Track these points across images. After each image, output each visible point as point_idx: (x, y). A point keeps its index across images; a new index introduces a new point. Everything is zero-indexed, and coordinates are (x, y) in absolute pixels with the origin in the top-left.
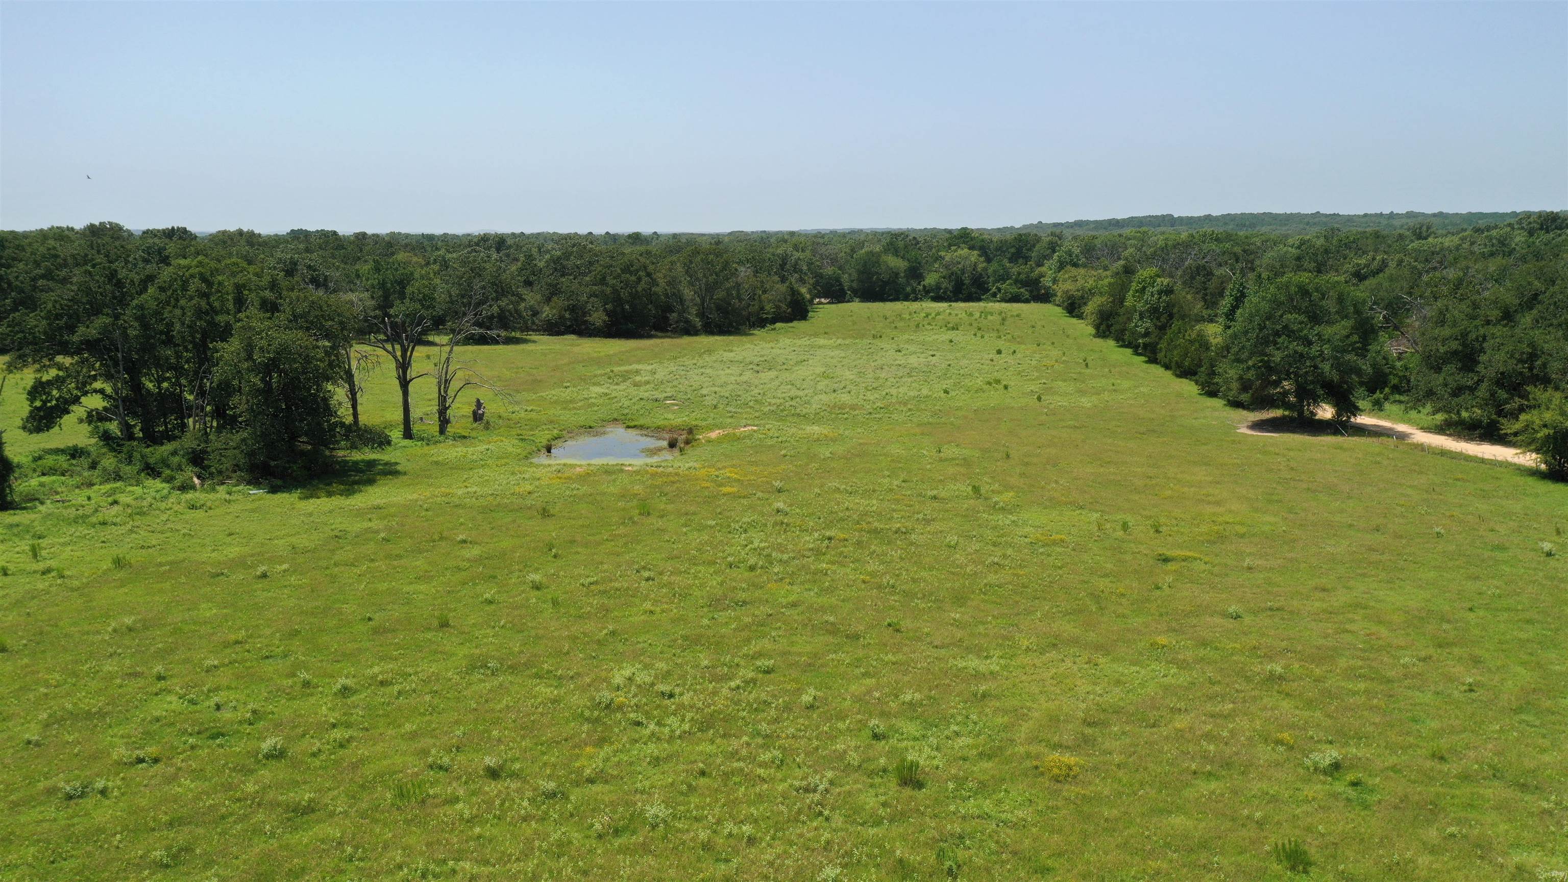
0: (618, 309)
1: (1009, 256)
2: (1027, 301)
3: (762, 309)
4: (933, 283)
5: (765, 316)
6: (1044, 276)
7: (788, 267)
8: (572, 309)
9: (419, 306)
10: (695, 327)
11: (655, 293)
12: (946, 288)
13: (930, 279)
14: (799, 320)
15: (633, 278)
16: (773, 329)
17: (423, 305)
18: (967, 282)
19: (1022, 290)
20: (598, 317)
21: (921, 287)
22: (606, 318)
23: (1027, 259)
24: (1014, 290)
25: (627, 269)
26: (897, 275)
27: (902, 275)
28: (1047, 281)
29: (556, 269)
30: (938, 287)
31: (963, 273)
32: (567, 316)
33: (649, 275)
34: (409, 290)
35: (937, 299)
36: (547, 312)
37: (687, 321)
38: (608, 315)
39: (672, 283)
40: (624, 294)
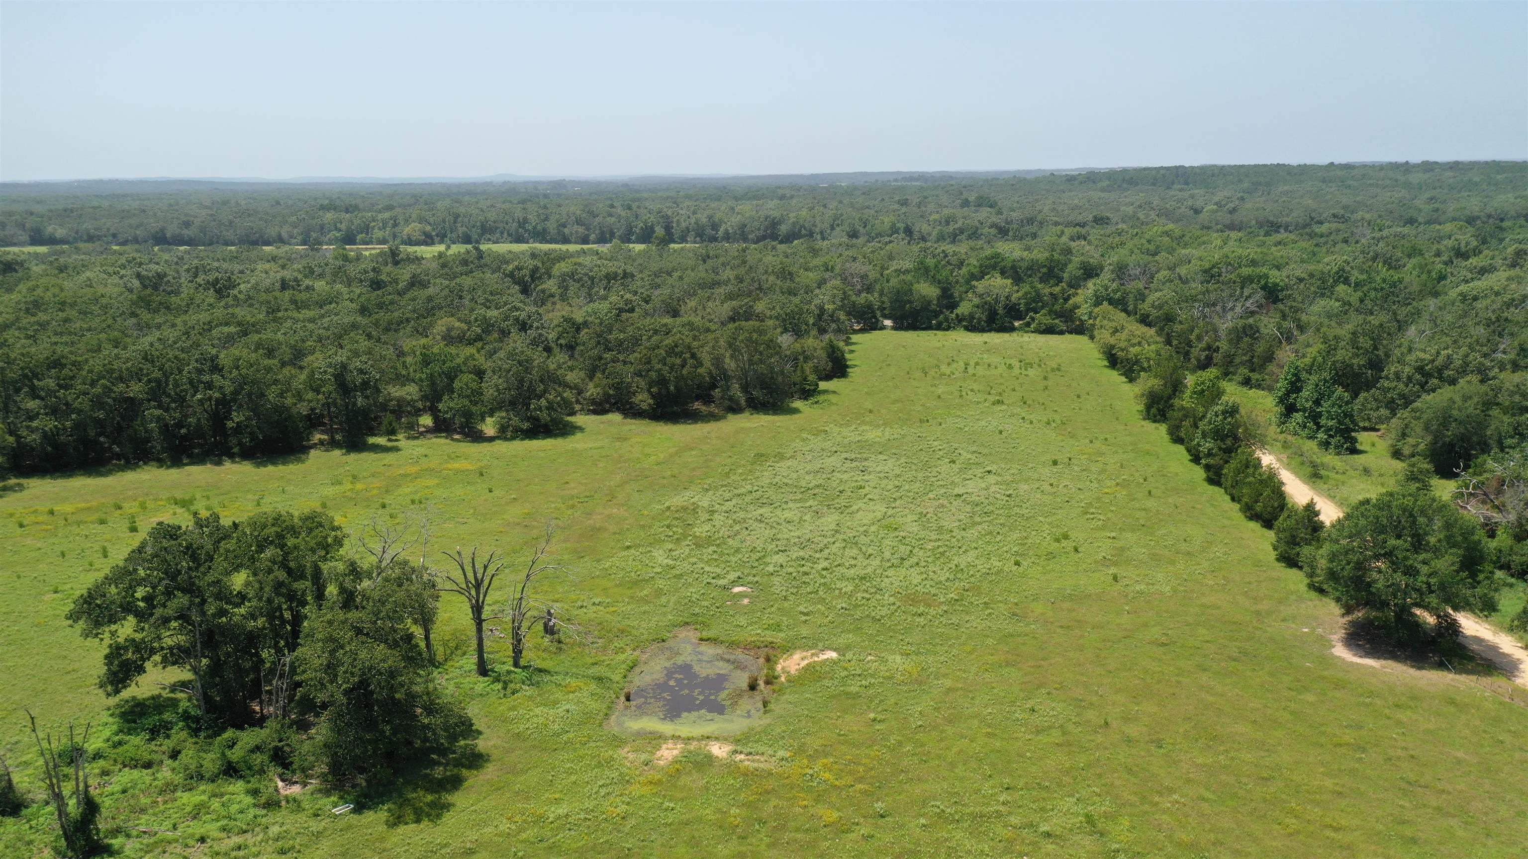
0: (664, 391)
1: (1039, 275)
2: (1061, 333)
3: (805, 379)
4: (966, 313)
5: (808, 387)
6: (1079, 307)
7: (825, 317)
8: (617, 387)
9: (467, 403)
10: (738, 404)
11: (700, 375)
12: (980, 318)
13: (964, 308)
14: (839, 377)
15: (678, 361)
16: (816, 403)
17: (471, 401)
18: (1001, 311)
19: (1057, 321)
20: (643, 400)
21: (954, 316)
22: (651, 401)
23: (1060, 280)
24: (1048, 320)
25: (672, 351)
26: (929, 303)
27: (935, 302)
28: (1082, 312)
29: (599, 343)
30: (972, 316)
31: (997, 301)
32: (611, 392)
33: (693, 356)
34: (457, 384)
35: (972, 328)
36: (592, 390)
37: (731, 399)
38: (653, 396)
39: (718, 361)
40: (672, 377)
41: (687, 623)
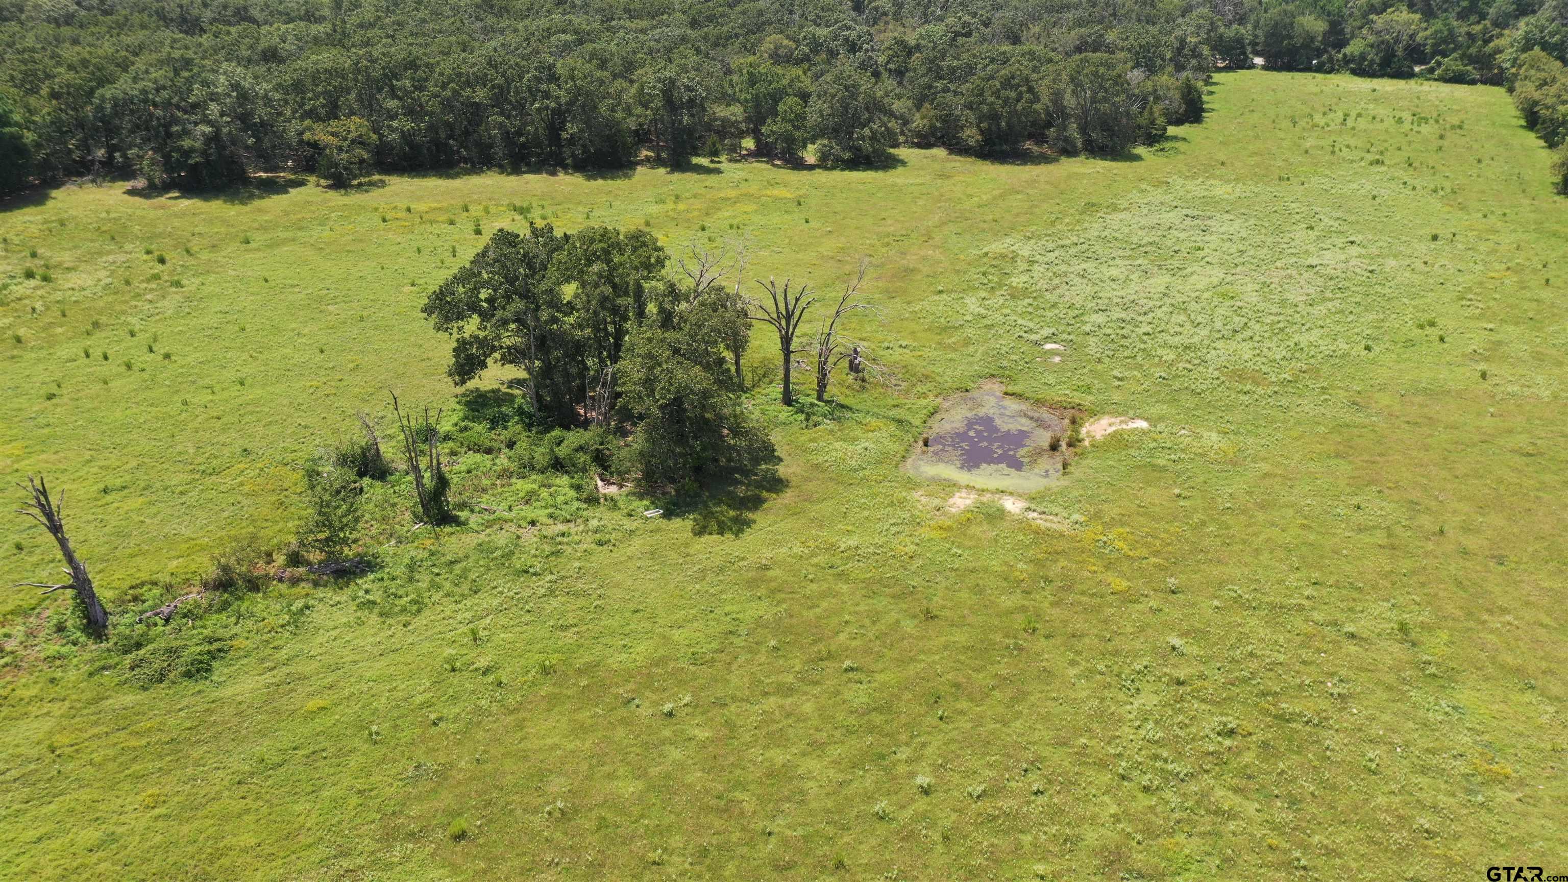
0: (994, 128)
1: (1458, 9)
2: (1473, 82)
3: (1153, 122)
4: (1357, 53)
5: (1154, 132)
6: (1501, 52)
7: (1186, 51)
8: (945, 119)
9: (790, 128)
10: (1074, 146)
11: (1035, 111)
12: (1372, 61)
13: (1354, 48)
14: (1191, 122)
15: (1013, 95)
16: (1162, 150)
17: (794, 126)
18: (1400, 53)
19: (1469, 68)
20: (971, 135)
21: (1340, 56)
22: (979, 138)
23: (1483, 16)
24: (1458, 67)
25: (1007, 83)
26: (1312, 39)
27: (1320, 38)
28: (1504, 59)
29: (930, 70)
30: (1363, 57)
31: (1397, 41)
32: (938, 125)
33: (1030, 90)
34: (781, 107)
35: (1360, 72)
36: (918, 122)
37: (1066, 140)
38: (982, 132)
39: (1057, 97)
40: (1005, 112)
41: (993, 376)
